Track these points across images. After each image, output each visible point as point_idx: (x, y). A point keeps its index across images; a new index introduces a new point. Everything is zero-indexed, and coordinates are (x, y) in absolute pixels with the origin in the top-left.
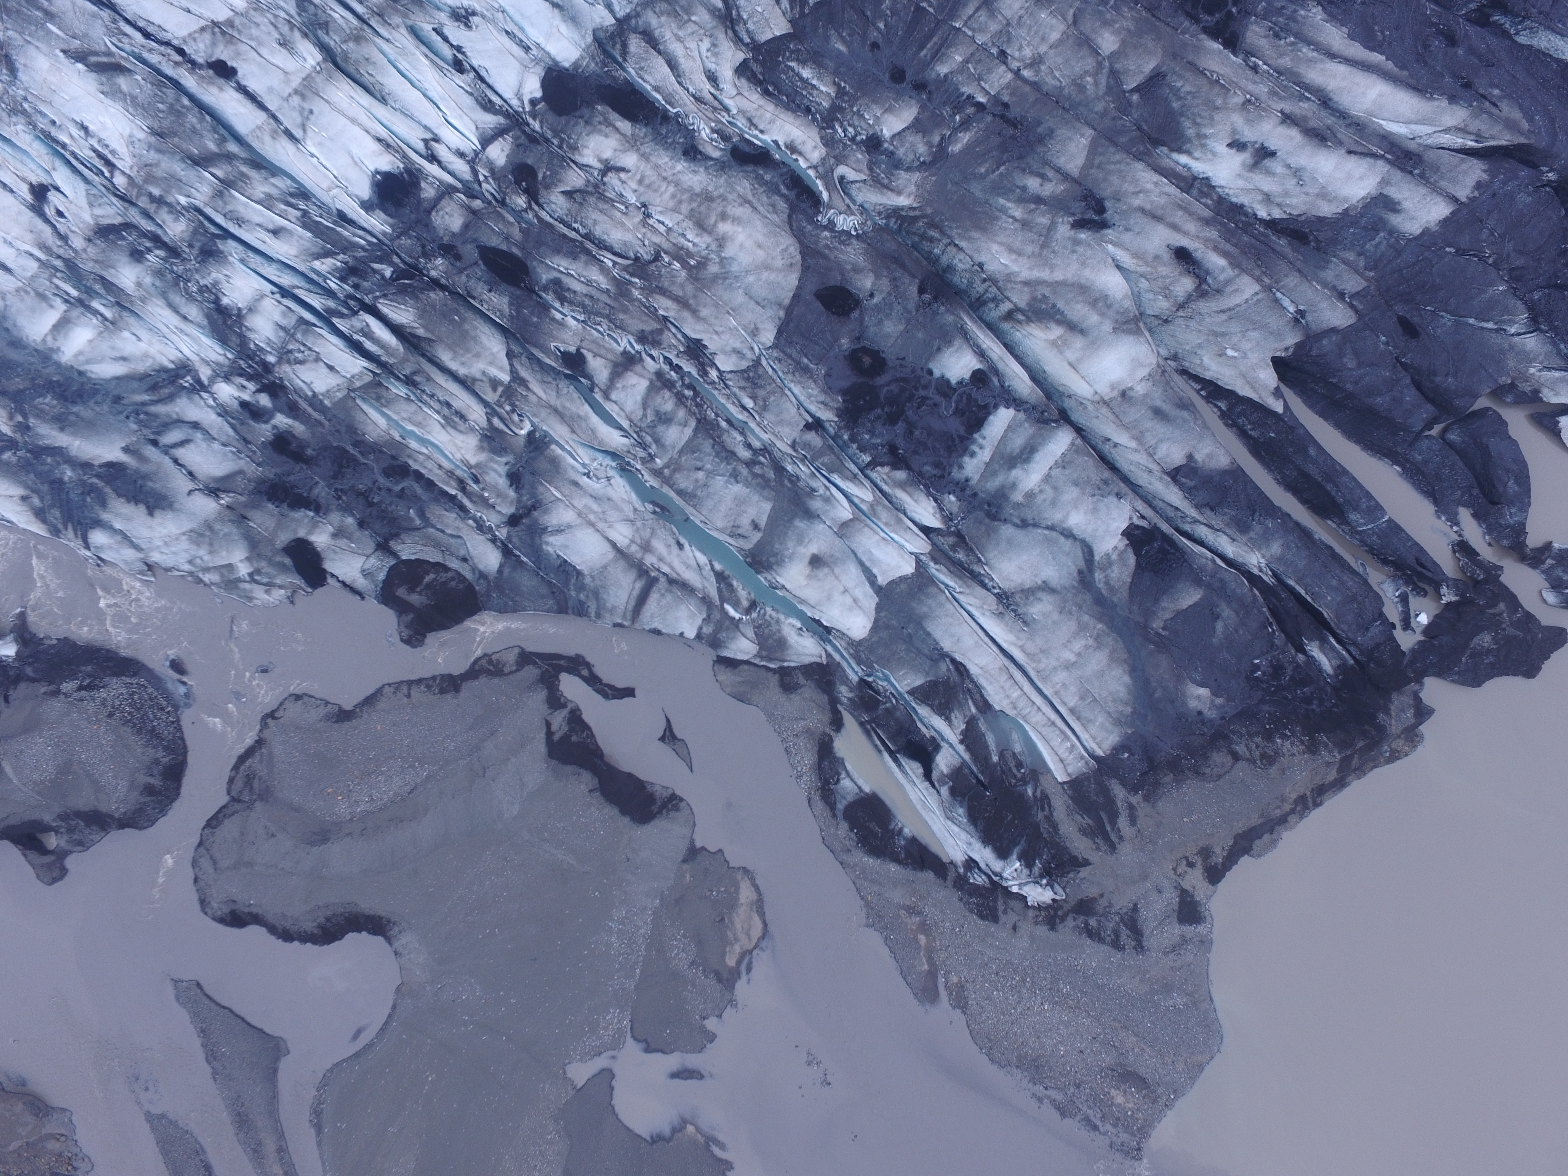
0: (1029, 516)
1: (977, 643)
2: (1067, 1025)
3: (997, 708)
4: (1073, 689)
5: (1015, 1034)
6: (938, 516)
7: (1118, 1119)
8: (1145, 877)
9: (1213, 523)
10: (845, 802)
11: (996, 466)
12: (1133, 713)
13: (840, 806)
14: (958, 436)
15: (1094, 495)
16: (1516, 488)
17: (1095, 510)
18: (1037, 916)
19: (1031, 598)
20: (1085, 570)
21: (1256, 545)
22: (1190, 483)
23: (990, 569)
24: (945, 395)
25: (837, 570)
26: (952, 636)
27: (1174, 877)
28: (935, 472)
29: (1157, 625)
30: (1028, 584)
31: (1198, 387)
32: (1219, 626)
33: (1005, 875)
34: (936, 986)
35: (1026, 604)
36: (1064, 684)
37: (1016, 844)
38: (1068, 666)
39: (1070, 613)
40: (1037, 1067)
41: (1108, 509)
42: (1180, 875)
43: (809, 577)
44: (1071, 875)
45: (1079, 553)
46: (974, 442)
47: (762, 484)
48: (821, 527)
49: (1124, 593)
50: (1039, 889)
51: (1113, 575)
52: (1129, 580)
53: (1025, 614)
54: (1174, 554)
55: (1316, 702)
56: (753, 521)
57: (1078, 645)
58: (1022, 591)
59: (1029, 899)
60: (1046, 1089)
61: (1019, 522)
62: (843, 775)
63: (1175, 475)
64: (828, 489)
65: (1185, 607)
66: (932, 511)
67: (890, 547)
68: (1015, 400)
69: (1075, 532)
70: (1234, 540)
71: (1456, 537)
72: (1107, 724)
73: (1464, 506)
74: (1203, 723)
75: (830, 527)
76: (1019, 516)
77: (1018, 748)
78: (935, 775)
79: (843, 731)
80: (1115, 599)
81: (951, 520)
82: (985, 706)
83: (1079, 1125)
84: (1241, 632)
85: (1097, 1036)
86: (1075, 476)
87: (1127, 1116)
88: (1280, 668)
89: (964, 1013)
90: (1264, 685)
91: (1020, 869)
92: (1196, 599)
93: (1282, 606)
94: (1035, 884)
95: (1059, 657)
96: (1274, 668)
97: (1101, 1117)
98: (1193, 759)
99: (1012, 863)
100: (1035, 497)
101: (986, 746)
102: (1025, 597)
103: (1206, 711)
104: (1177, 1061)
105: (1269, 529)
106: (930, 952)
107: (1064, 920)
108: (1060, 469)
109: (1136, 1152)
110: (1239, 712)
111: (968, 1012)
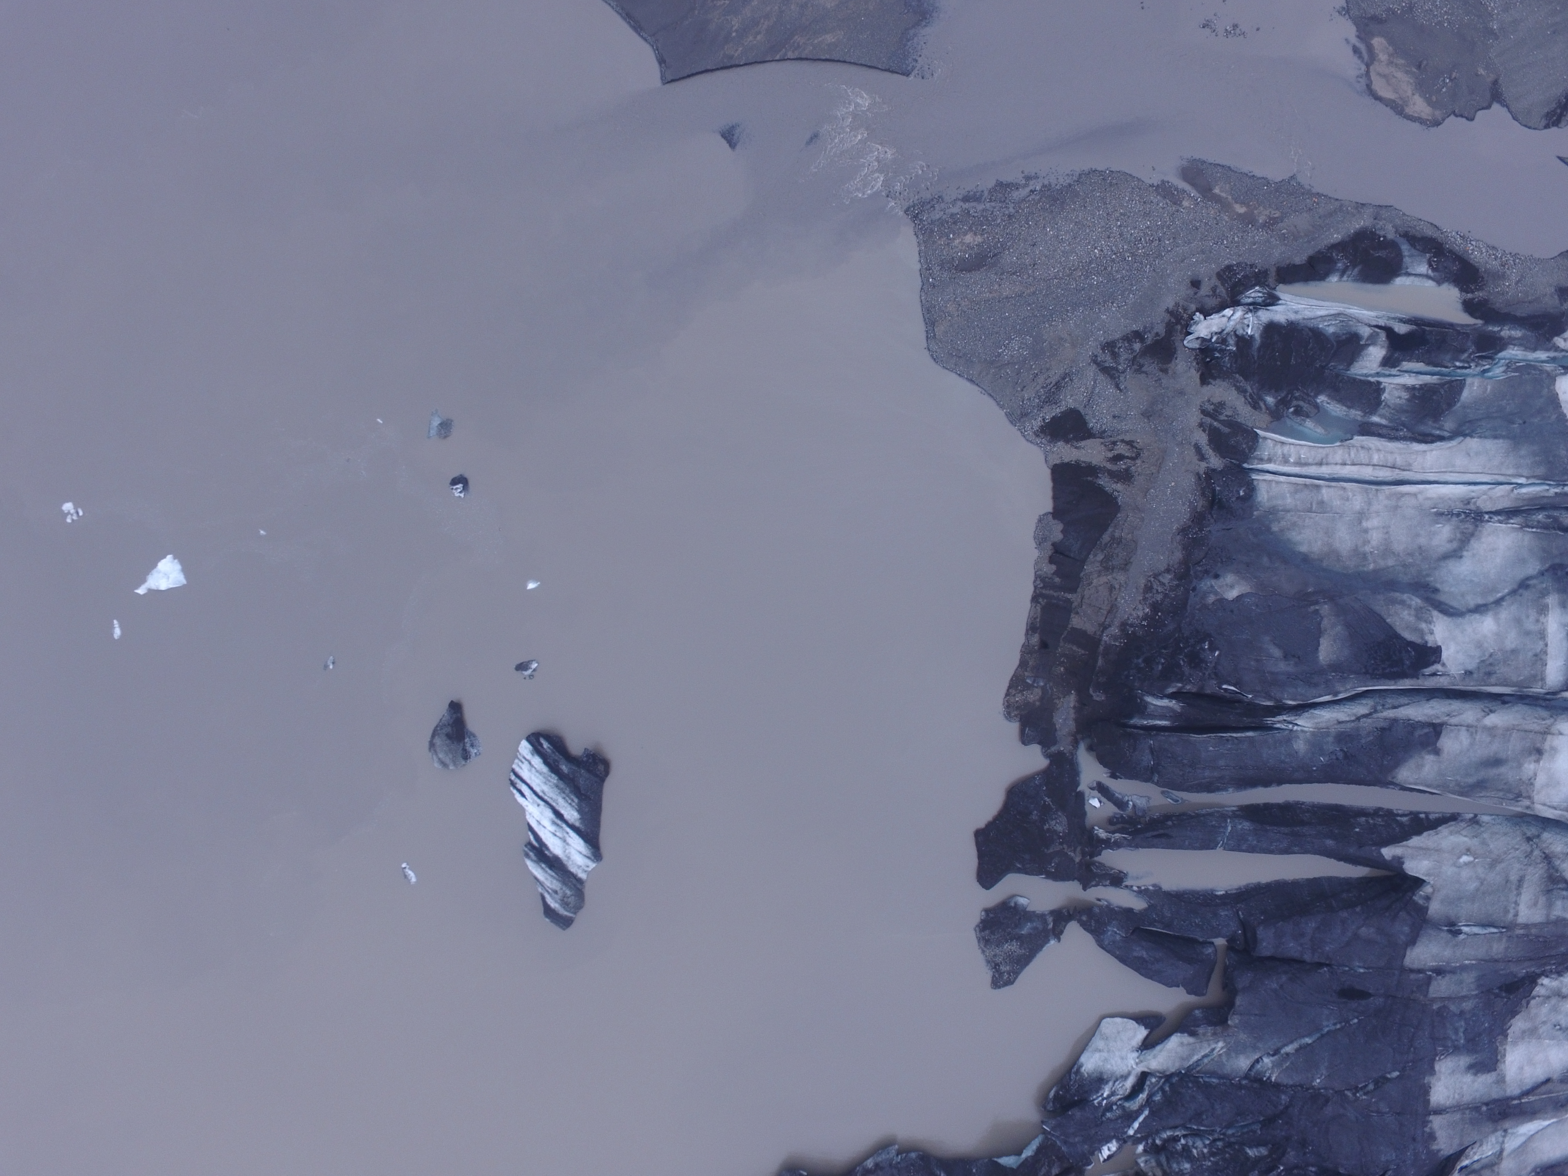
0: (1526, 594)
1: (1454, 466)
2: (1066, 254)
3: (1356, 438)
4: (1337, 503)
5: (1098, 208)
7: (955, 223)
8: (1147, 415)
9: (1369, 721)
10: (1406, 253)
12: (1268, 529)
13: (1405, 248)
15: (1491, 655)
16: (1135, 954)
17: (1479, 645)
18: (1185, 310)
19: (1458, 535)
20: (1433, 596)
21: (1318, 735)
22: (1419, 733)
23: (1513, 528)
26: (1477, 453)
27: (1120, 438)
29: (1325, 609)
30: (1474, 544)
31: (1432, 817)
32: (1277, 652)
33: (1250, 315)
34: (1193, 184)
35: (1458, 528)
36: (1348, 499)
37: (1263, 345)
39: (1411, 554)
40: (1055, 200)
41: (1470, 656)
42: (1114, 443)
44: (1194, 364)
45: (1454, 604)
49: (1378, 608)
50: (1215, 329)
51: (1406, 612)
52: (1388, 620)
53: (1449, 520)
54: (1384, 669)
57: (1375, 538)
58: (1472, 535)
59: (1202, 317)
60: (1031, 191)
61: (1531, 582)
62: (1430, 272)
63: (1436, 729)
65: (1322, 641)
69: (1477, 616)
70: (1340, 723)
71: (1128, 882)
72: (1280, 502)
73: (1146, 910)
74: (1207, 572)
76: (1534, 586)
77: (1309, 423)
78: (1383, 335)
80: (1381, 597)
82: (1367, 430)
83: (980, 189)
84: (1252, 663)
85: (1036, 267)
86: (1521, 657)
87: (950, 233)
88: (1193, 665)
89: (1152, 186)
90: (1192, 641)
91: (1244, 330)
92: (1320, 654)
93: (1238, 711)
94: (1220, 330)
95: (1379, 516)
96: (1197, 661)
97: (969, 212)
98: (1193, 538)
99: (1255, 329)
100: (1538, 613)
101: (1341, 401)
102: (1463, 533)
103: (1213, 582)
104: (958, 310)
105: (1321, 755)
106: (1225, 206)
107: (1167, 327)
108: (1538, 651)
109: (915, 213)
110: (1189, 604)
111: (1151, 189)
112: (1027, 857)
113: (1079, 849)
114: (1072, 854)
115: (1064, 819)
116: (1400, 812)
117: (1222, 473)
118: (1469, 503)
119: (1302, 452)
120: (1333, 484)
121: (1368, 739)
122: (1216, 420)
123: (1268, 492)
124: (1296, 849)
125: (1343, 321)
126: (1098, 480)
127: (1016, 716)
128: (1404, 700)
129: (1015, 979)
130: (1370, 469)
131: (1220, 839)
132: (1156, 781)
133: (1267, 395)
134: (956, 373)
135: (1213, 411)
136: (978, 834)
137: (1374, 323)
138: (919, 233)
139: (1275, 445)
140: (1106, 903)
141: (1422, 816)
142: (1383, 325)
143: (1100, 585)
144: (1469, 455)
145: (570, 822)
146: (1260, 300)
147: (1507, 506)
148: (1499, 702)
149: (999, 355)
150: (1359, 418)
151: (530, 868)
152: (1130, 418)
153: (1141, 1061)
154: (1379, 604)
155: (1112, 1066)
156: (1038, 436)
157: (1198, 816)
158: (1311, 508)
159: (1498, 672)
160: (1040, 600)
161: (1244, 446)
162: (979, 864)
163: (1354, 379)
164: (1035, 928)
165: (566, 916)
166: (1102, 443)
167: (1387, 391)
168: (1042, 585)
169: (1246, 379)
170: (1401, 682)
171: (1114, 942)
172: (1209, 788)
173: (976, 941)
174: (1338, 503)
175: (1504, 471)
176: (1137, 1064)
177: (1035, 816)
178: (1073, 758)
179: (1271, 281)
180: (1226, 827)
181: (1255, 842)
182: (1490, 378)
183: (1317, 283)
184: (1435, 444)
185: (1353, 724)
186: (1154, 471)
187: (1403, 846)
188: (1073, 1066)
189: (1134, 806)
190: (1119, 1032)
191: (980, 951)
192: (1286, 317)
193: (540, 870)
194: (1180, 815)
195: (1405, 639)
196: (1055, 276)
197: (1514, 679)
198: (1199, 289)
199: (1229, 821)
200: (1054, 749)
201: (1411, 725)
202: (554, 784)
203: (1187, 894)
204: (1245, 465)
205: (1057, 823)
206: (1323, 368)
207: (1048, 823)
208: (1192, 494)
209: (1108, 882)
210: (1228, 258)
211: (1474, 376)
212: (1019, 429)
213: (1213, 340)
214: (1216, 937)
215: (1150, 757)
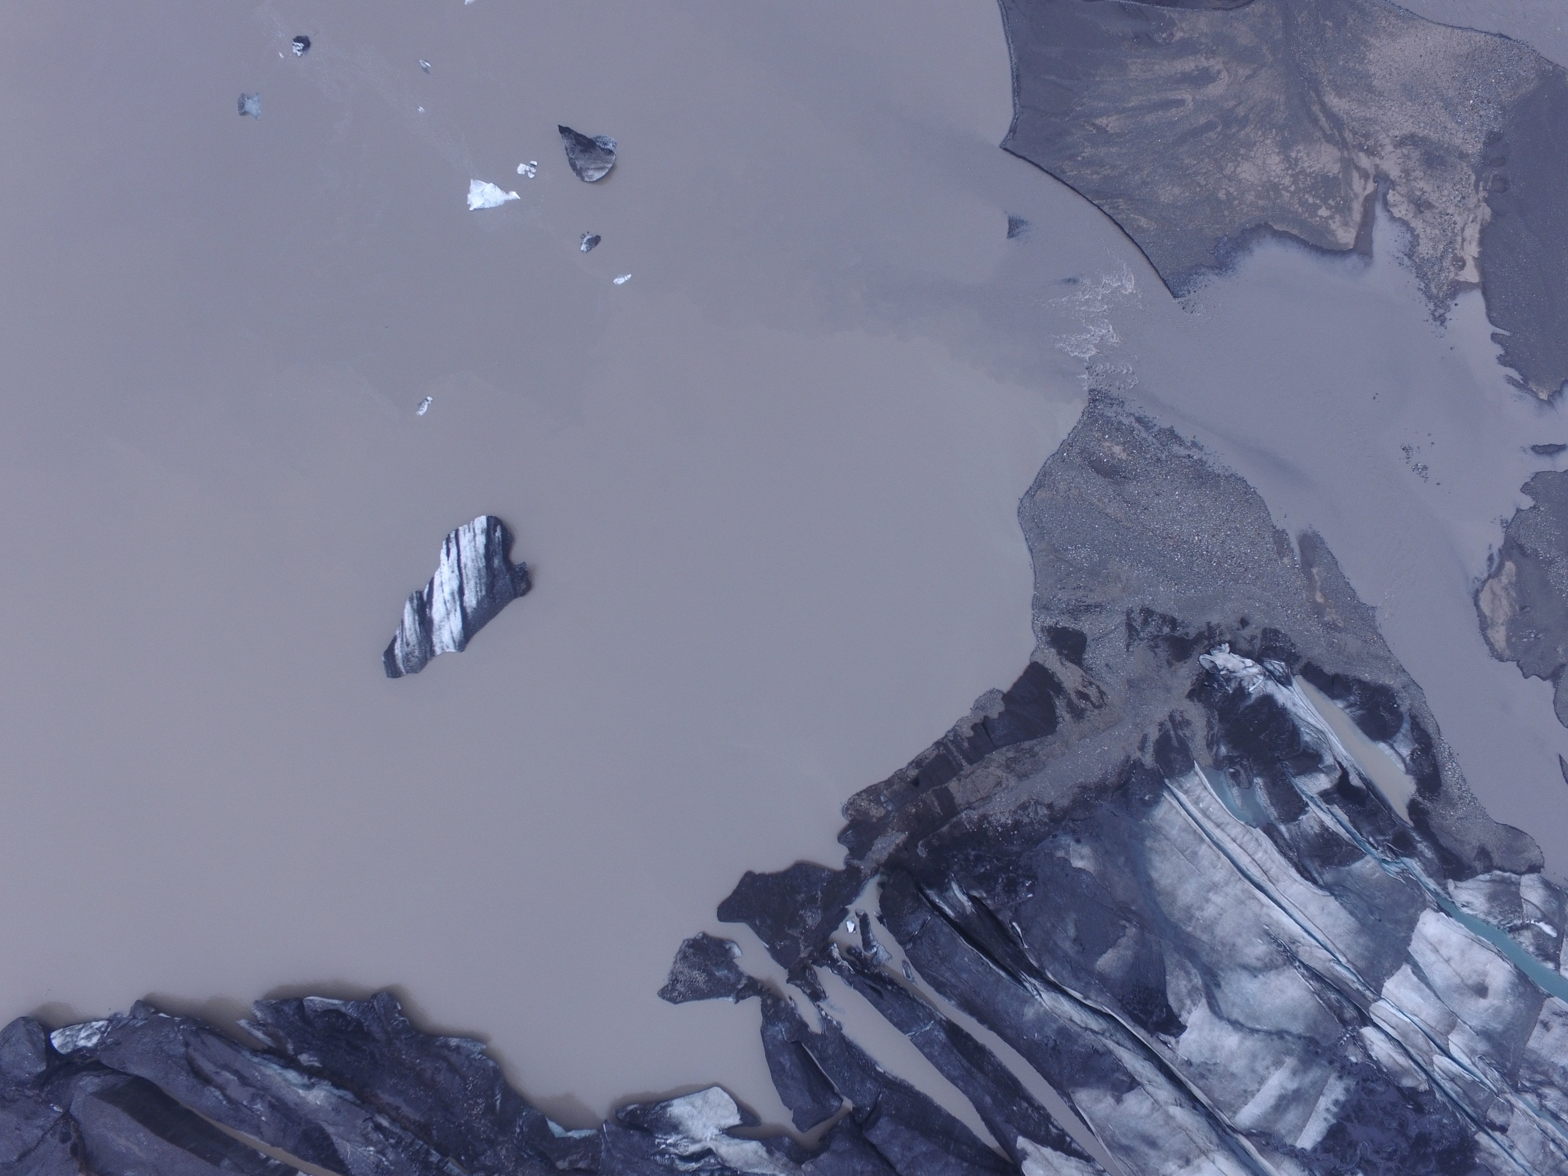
0: (1277, 1042)
1: (1306, 908)
2: (1174, 521)
3: (1258, 829)
4: (1205, 863)
5: (1224, 509)
6: (1368, 1042)
7: (1117, 430)
8: (1131, 684)
9: (1093, 1037)
10: (1403, 731)
11: (1312, 1091)
12: (1143, 840)
13: (1406, 726)
14: (1352, 1122)
15: (1215, 1064)
16: (782, 1060)
17: (1214, 1050)
18: (1221, 634)
19: (1267, 960)
20: (1213, 987)
21: (1049, 1016)
22: (1118, 1075)
23: (1308, 988)
24: (1368, 1162)
25: (1458, 980)
26: (1330, 914)
27: (1098, 683)
28: (1372, 1085)
29: (1132, 931)
30: (1272, 975)
31: (1074, 1145)
32: (1072, 932)
33: (1262, 678)
34: (1302, 552)
35: (1271, 954)
36: (1215, 867)
37: (1252, 707)
38: (1214, 887)
39: (1223, 945)
40: (1200, 477)
41: (1200, 1052)
42: (1091, 684)
43: (1485, 974)
44: (1195, 678)
45: (1222, 1006)
46: (1335, 1115)
47: (1535, 1065)
48: (1474, 1023)
49: (1168, 962)
50: (1229, 666)
51: (1184, 982)
52: (1167, 977)
53: (1270, 943)
54: (1135, 1009)
55: (972, 858)
56: (1548, 1030)
57: (1210, 911)
58: (1277, 968)
59: (1228, 650)
60: (1189, 456)
61: (1287, 1037)
62: (1408, 758)
63: (1133, 1084)
64: (1474, 1064)
65: (1110, 951)
66: (1375, 1047)
67: (1410, 1008)
68: (1297, 1156)
69: (1230, 1028)
70: (1071, 1020)
71: (822, 1004)
72: (1167, 828)
73: (817, 1035)
74: (1074, 832)
75: (1465, 1023)
76: (1287, 1041)
77: (1235, 791)
78: (1338, 774)
79: (1407, 800)
80: (1177, 956)
81: (1353, 1037)
82: (1270, 831)
83: (1155, 421)
84: (1048, 925)
85: (1146, 511)
86: (1234, 1084)
87: (1108, 434)
88: (1006, 889)
89: (1274, 528)
90: (1020, 872)
91: (1248, 685)
92: (1100, 959)
93: (1009, 950)
94: (1232, 670)
95: (1225, 897)
96: (1012, 888)
97: (1133, 431)
98: (1086, 799)
99: (1256, 690)
100: (1273, 1062)
101: (1270, 794)
102: (1272, 961)
103: (1072, 843)
104: (1065, 492)
105: (1037, 1032)
106: (1311, 586)
107: (1197, 635)
108: (1250, 1089)
109: (1096, 397)
110: (1042, 844)
111: (1271, 528)
112: (769, 921)
113: (811, 948)
114: (802, 948)
115: (819, 918)
116: (1055, 1123)
117: (1146, 772)
118: (1293, 943)
119: (1214, 806)
120: (1214, 847)
121: (1080, 1049)
122: (1175, 730)
123: (1165, 813)
124: (961, 1083)
125: (1320, 739)
126: (1057, 699)
127: (851, 815)
128: (1128, 1044)
129: (680, 1002)
130: (1248, 859)
131: (915, 1029)
132: (907, 948)
133: (1224, 744)
134: (1025, 535)
135: (1178, 722)
136: (749, 875)
137: (1340, 760)
138: (1087, 414)
139: (1198, 785)
140: (793, 1005)
141: (1068, 1139)
142: (1345, 766)
143: (992, 775)
144: (1323, 909)
145: (465, 604)
146: (1278, 674)
147: (1317, 969)
148: (1192, 1105)
149: (1067, 550)
150: (1272, 818)
151: (406, 611)
152: (1117, 676)
153: (716, 1140)
154: (1171, 960)
155: (693, 1125)
156: (1042, 631)
157: (914, 1000)
158: (1186, 851)
159: (1210, 1080)
160: (941, 748)
161: (1178, 767)
162: (730, 897)
163: (1293, 787)
164: (728, 979)
165: (399, 668)
166: (1082, 676)
167: (1307, 815)
168: (952, 739)
169: (1220, 720)
170: (1139, 1028)
171: (774, 1037)
172: (940, 987)
173: (677, 949)
174: (1207, 864)
175: (1337, 942)
176: (711, 1139)
177: (801, 897)
178: (864, 881)
179: (1297, 667)
180: (926, 1025)
181: (936, 1053)
182: (1384, 869)
183: (1327, 697)
184: (1307, 882)
185: (1079, 1029)
186: (1101, 727)
187: (1036, 1148)
188: (666, 1100)
189: (876, 953)
190: (719, 1105)
191: (673, 960)
192: (1285, 702)
193: (411, 618)
194: (902, 989)
195: (1167, 1001)
196: (1153, 530)
197: (1216, 1095)
198: (1243, 628)
199: (932, 1022)
200: (856, 862)
201: (1118, 1065)
202: (479, 567)
203: (856, 1049)
204: (1167, 781)
205: (812, 916)
206: (1279, 759)
207: (805, 911)
208: (1112, 768)
209: (808, 991)
210: (1282, 625)
211: (1376, 858)
212: (1034, 615)
213: (1222, 673)
214: (849, 1098)
215: (919, 928)
